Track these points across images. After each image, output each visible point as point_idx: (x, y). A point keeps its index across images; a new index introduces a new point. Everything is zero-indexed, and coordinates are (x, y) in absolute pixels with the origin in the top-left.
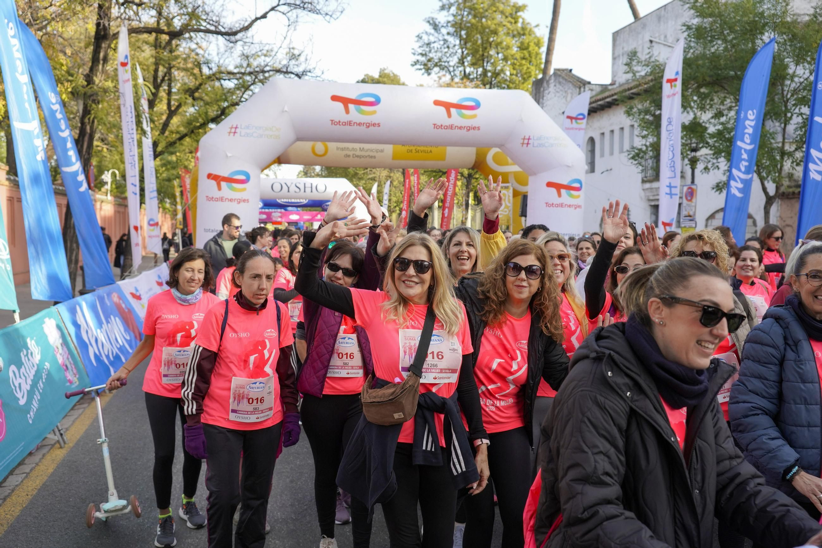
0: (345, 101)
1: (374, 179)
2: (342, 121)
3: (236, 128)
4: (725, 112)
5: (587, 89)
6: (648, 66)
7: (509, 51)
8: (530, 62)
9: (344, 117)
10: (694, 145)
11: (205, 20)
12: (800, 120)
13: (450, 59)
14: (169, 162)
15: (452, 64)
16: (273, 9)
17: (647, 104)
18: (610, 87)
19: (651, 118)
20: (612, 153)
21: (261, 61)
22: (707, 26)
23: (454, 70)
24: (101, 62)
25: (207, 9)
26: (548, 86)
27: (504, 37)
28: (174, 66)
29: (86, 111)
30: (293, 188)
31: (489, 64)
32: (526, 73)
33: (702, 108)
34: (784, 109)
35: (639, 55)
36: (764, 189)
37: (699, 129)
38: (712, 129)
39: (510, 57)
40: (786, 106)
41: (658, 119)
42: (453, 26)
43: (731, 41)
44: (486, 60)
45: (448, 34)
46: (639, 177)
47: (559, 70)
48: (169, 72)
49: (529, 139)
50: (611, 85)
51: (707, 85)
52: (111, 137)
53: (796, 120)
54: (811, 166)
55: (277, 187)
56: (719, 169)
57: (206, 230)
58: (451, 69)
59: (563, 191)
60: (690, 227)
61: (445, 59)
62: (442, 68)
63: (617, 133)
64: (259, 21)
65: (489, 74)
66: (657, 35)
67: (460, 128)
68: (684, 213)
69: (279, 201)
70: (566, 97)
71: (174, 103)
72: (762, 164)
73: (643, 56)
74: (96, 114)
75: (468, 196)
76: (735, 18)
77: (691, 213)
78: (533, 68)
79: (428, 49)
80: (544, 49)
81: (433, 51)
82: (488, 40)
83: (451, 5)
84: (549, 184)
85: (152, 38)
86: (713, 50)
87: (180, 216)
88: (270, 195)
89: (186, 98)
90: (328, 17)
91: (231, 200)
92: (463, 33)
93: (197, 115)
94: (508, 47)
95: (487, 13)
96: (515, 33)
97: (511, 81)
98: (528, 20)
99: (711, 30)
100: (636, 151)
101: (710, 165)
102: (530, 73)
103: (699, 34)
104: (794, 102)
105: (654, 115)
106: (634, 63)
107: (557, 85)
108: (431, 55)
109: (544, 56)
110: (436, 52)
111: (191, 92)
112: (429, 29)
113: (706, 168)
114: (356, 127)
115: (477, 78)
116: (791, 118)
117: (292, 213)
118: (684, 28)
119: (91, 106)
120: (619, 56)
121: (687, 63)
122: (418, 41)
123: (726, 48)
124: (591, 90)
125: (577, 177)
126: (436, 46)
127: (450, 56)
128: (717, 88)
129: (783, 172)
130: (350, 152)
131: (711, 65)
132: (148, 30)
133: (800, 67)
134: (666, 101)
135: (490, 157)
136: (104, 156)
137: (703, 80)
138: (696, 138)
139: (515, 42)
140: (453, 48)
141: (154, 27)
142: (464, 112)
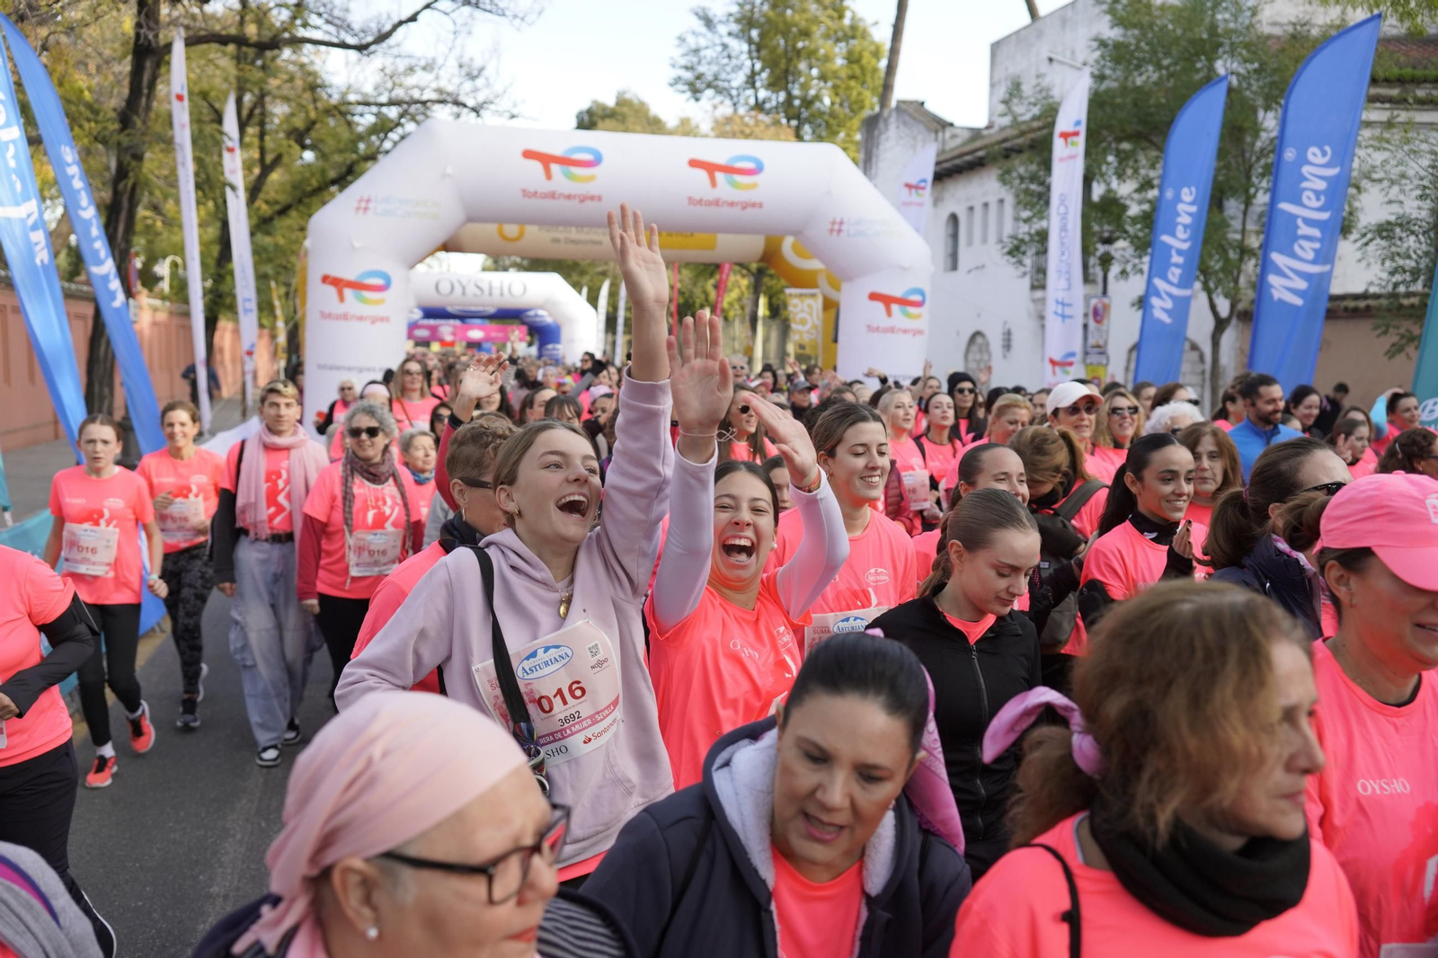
0: (546, 160)
1: (604, 274)
2: (540, 190)
3: (368, 201)
4: (1156, 182)
5: (948, 133)
6: (1035, 105)
7: (828, 65)
8: (863, 83)
9: (543, 185)
10: (1106, 235)
11: (320, 15)
12: (1267, 198)
13: (732, 76)
16: (428, 6)
17: (1033, 167)
18: (985, 132)
19: (1039, 189)
20: (985, 240)
21: (420, 78)
22: (1133, 41)
23: (739, 95)
24: (145, 91)
26: (887, 129)
27: (821, 42)
28: (269, 93)
29: (122, 173)
30: (471, 290)
31: (797, 86)
32: (856, 102)
33: (1121, 176)
34: (1243, 180)
35: (1024, 87)
36: (1213, 307)
37: (1115, 210)
38: (1134, 210)
39: (830, 75)
40: (1249, 177)
41: (1048, 188)
42: (738, 21)
43: (1167, 68)
44: (790, 78)
45: (730, 34)
46: (1027, 282)
47: (904, 102)
48: (260, 100)
49: (841, 223)
50: (988, 127)
51: (1128, 138)
52: (169, 206)
53: (1262, 199)
54: (1273, 279)
55: (445, 288)
56: (1141, 271)
57: (321, 367)
58: (734, 92)
59: (895, 308)
60: (1100, 364)
61: (723, 76)
62: (719, 91)
63: (993, 208)
64: (404, 26)
65: (797, 102)
66: (1059, 50)
67: (732, 204)
68: (1091, 341)
69: (450, 309)
70: (914, 147)
71: (269, 158)
72: (1208, 267)
73: (1027, 89)
74: (137, 176)
75: (757, 305)
76: (1174, 30)
77: (1101, 342)
78: (867, 94)
79: (695, 60)
80: (883, 63)
81: (703, 62)
82: (794, 47)
84: (874, 297)
85: (231, 48)
86: (1139, 81)
87: (282, 339)
88: (435, 301)
89: (290, 146)
90: (517, 21)
91: (361, 318)
92: (755, 33)
93: (307, 174)
94: (827, 59)
96: (840, 34)
97: (833, 115)
99: (1138, 48)
100: (1016, 242)
101: (1129, 268)
102: (862, 101)
103: (1117, 54)
104: (1260, 170)
105: (1042, 183)
106: (1015, 101)
107: (902, 127)
108: (701, 69)
109: (882, 74)
110: (709, 63)
111: (299, 137)
112: (699, 26)
113: (1124, 273)
114: (562, 203)
115: (776, 108)
116: (1254, 196)
117: (471, 328)
118: (1095, 44)
119: (129, 164)
120: (1000, 82)
121: (1097, 102)
122: (679, 46)
123: (1161, 77)
124: (954, 136)
125: (918, 285)
126: (709, 54)
127: (733, 71)
128: (1144, 144)
129: (1242, 280)
130: (560, 234)
131: (1136, 105)
132: (223, 40)
133: (1270, 115)
134: (1058, 168)
135: (788, 244)
136: (158, 234)
137: (1123, 130)
138: (1109, 223)
139: (840, 49)
140: (737, 58)
141: (233, 31)
142: (738, 178)
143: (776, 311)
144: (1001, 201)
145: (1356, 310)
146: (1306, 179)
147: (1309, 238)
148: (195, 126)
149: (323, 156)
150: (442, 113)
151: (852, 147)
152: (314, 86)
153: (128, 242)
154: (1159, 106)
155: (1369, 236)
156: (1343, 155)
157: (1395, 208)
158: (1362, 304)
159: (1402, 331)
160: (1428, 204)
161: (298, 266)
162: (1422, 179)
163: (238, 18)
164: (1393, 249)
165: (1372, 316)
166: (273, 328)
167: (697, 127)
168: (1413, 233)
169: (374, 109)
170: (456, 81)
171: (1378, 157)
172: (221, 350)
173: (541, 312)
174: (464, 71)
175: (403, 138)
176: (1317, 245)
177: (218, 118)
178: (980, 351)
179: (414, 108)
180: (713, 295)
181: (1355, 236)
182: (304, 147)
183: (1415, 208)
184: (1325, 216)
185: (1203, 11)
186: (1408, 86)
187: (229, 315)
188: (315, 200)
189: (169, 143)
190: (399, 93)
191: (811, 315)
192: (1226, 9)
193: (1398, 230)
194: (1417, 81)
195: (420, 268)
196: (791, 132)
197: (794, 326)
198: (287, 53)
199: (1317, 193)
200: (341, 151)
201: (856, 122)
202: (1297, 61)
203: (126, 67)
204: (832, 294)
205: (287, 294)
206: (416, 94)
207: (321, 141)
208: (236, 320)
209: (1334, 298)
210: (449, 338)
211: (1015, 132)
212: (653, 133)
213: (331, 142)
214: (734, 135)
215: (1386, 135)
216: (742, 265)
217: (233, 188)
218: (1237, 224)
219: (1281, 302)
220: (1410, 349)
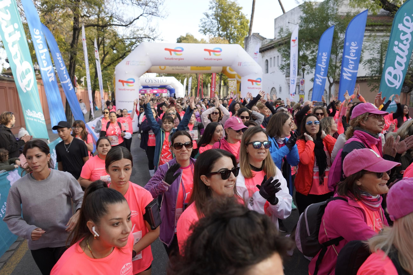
0: (170, 50)
1: (185, 76)
2: (169, 58)
3: (129, 62)
4: (315, 51)
5: (265, 41)
6: (286, 33)
7: (236, 25)
8: (244, 29)
10: (303, 64)
11: (116, 18)
12: (342, 54)
14: (106, 74)
15: (214, 30)
16: (141, 15)
17: (286, 48)
18: (274, 40)
19: (287, 53)
20: (274, 66)
21: (140, 32)
22: (308, 17)
24: (76, 38)
25: (117, 14)
26: (250, 40)
27: (234, 20)
28: (105, 37)
29: (72, 58)
30: (154, 81)
31: (229, 30)
32: (243, 34)
33: (306, 49)
35: (283, 29)
36: (329, 80)
37: (305, 58)
38: (310, 58)
39: (236, 27)
40: (337, 49)
41: (290, 53)
42: (215, 15)
43: (317, 23)
44: (227, 28)
45: (213, 19)
46: (285, 75)
47: (254, 33)
48: (103, 39)
50: (274, 39)
51: (308, 41)
52: (83, 65)
53: (340, 54)
54: (344, 74)
55: (148, 81)
56: (312, 72)
57: (119, 101)
58: (214, 32)
59: (254, 83)
60: (303, 95)
61: (211, 28)
62: (211, 32)
63: (276, 58)
64: (136, 20)
65: (229, 34)
66: (291, 20)
67: (215, 59)
68: (300, 89)
69: (149, 86)
71: (106, 53)
73: (284, 30)
74: (75, 59)
75: (221, 82)
77: (303, 89)
78: (245, 32)
79: (205, 25)
80: (249, 24)
81: (207, 25)
82: (228, 21)
83: (213, 7)
84: (249, 80)
85: (96, 27)
86: (310, 28)
87: (110, 95)
88: (145, 84)
89: (110, 50)
90: (162, 18)
91: (128, 90)
92: (218, 18)
93: (115, 56)
94: (236, 24)
95: (227, 10)
96: (239, 18)
97: (237, 37)
98: (243, 13)
99: (310, 18)
100: (282, 66)
101: (309, 72)
103: (306, 21)
104: (340, 48)
105: (288, 52)
106: (281, 32)
107: (254, 39)
108: (206, 27)
109: (249, 27)
111: (112, 47)
112: (206, 17)
113: (308, 73)
115: (224, 36)
116: (339, 53)
117: (154, 90)
118: (300, 18)
119: (73, 56)
120: (277, 28)
121: (300, 32)
122: (201, 22)
123: (316, 26)
124: (266, 41)
125: (259, 77)
126: (208, 23)
127: (213, 28)
128: (312, 42)
129: (336, 74)
130: (174, 68)
131: (310, 33)
132: (94, 26)
133: (342, 34)
134: (292, 48)
135: (228, 68)
136: (81, 71)
137: (307, 39)
138: (304, 61)
139: (238, 22)
140: (215, 24)
141: (96, 23)
142: (216, 53)
143: (225, 84)
144: (278, 56)
145: (362, 80)
146: (351, 50)
147: (352, 64)
148: (88, 46)
149: (118, 52)
150: (145, 40)
151: (242, 45)
152: (115, 35)
153: (74, 74)
154: (315, 33)
155: (366, 63)
156: (360, 44)
157: (372, 56)
158: (364, 79)
159: (374, 85)
160: (379, 55)
161: (113, 77)
162: (378, 49)
163: (97, 20)
164: (372, 66)
165: (367, 82)
166: (108, 92)
167: (205, 41)
168: (376, 62)
169: (130, 40)
170: (149, 32)
171: (367, 44)
172: (97, 98)
173: (170, 86)
174: (150, 30)
175: (136, 46)
176: (353, 66)
177: (93, 44)
178: (274, 92)
179: (139, 39)
180: (210, 80)
181: (362, 63)
182: (114, 50)
183: (377, 56)
184: (355, 58)
185: (325, 10)
186: (374, 27)
187: (98, 89)
188: (117, 62)
189: (82, 50)
190: (135, 36)
191: (234, 85)
192: (330, 9)
193: (373, 61)
194: (375, 26)
195: (142, 77)
196: (227, 42)
197: (230, 88)
198: (109, 28)
199: (354, 53)
200: (122, 50)
201: (243, 39)
202: (348, 21)
203: (72, 33)
204: (239, 80)
205: (111, 84)
206: (139, 36)
207: (117, 48)
208: (99, 91)
209: (358, 78)
210: (149, 93)
211: (281, 40)
212: (195, 43)
213: (120, 48)
214: (214, 43)
215: (370, 39)
216: (217, 73)
217: (98, 60)
218: (334, 61)
219: (345, 79)
220: (376, 90)
